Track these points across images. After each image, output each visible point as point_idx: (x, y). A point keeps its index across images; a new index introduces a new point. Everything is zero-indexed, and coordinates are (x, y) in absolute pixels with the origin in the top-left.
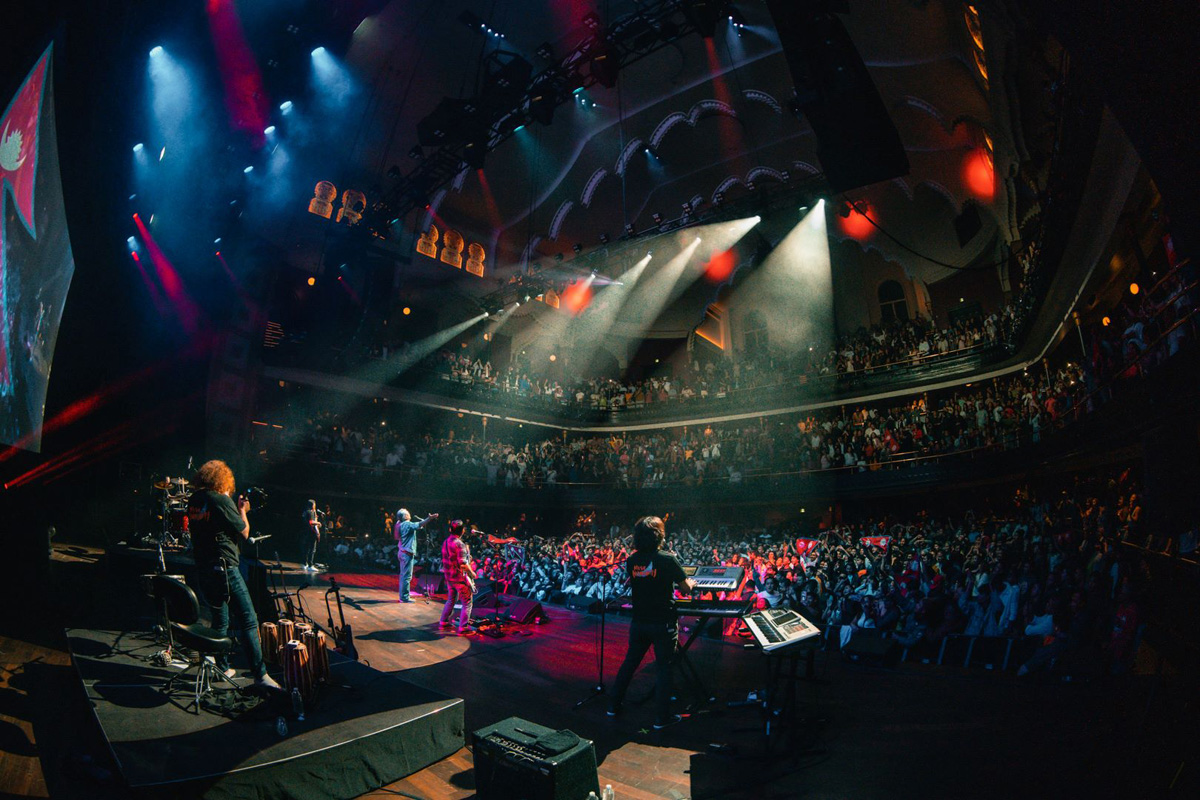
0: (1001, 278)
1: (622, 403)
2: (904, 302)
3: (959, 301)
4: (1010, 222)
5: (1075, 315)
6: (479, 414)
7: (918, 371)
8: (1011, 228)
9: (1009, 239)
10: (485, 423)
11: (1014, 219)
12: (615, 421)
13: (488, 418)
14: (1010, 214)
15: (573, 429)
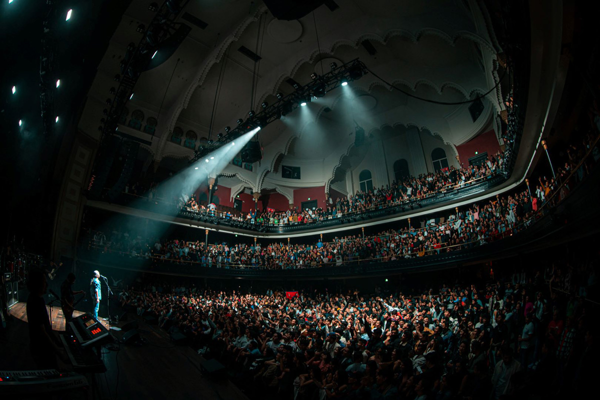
0: (498, 138)
1: (286, 222)
2: (446, 159)
3: (475, 153)
4: (499, 100)
5: (543, 142)
6: (203, 228)
7: (451, 195)
8: (500, 103)
9: (499, 110)
10: (207, 233)
11: (501, 98)
12: (281, 232)
13: (209, 230)
14: (498, 94)
15: (260, 237)
